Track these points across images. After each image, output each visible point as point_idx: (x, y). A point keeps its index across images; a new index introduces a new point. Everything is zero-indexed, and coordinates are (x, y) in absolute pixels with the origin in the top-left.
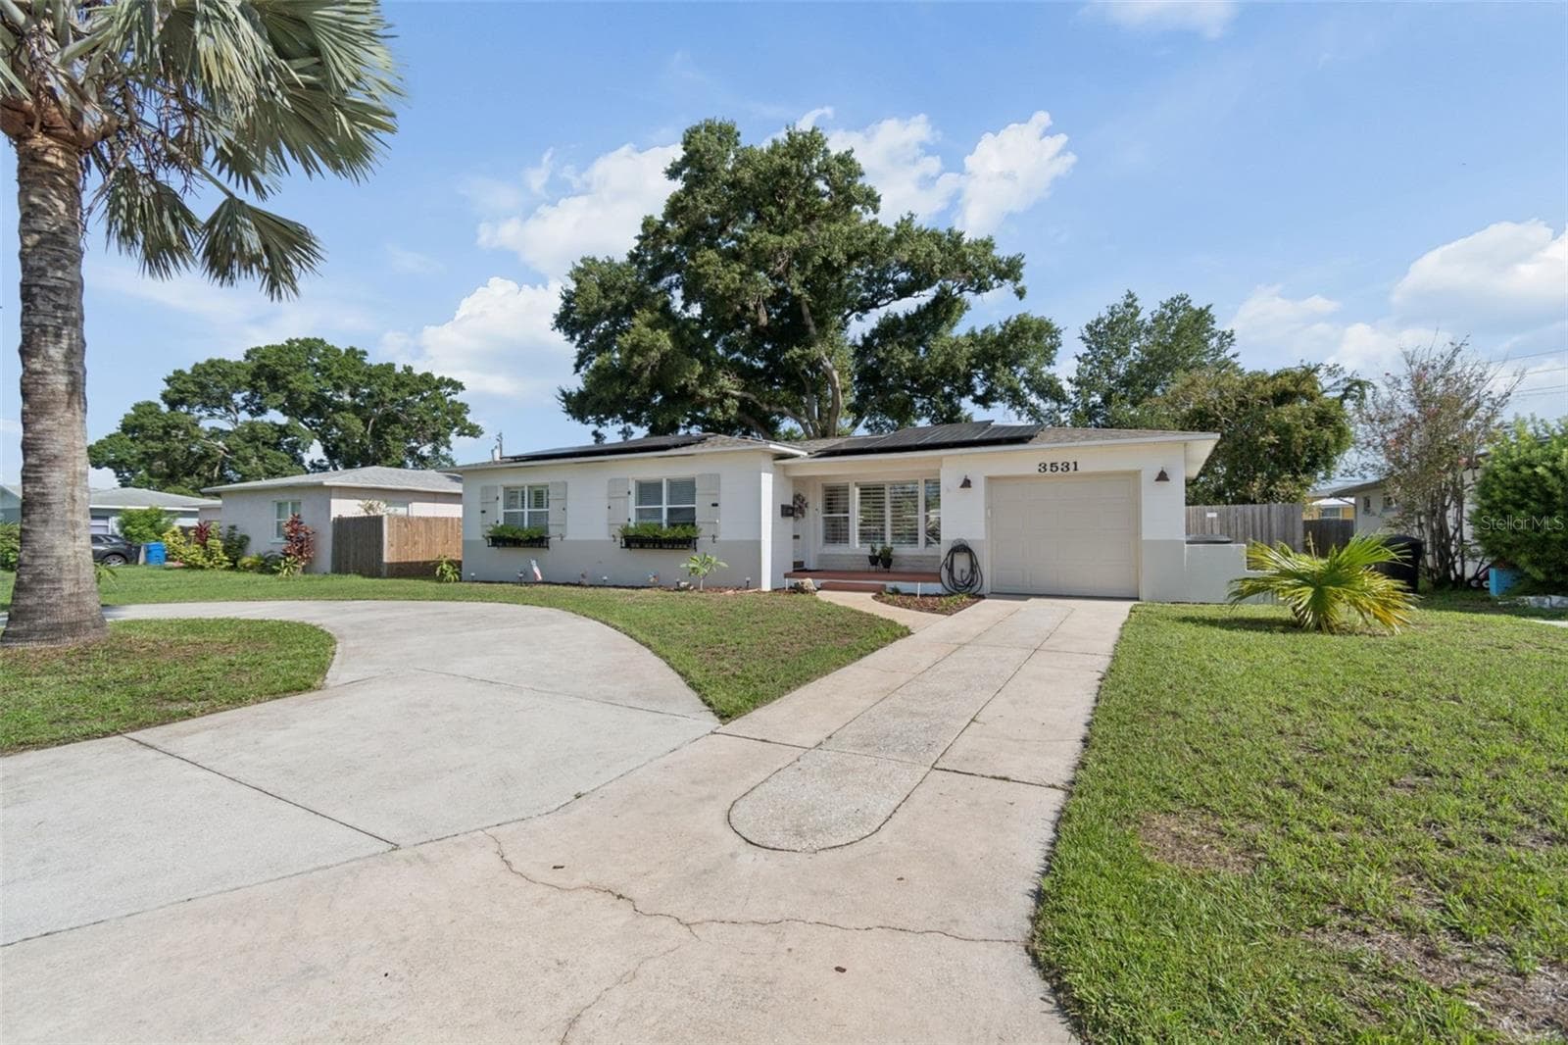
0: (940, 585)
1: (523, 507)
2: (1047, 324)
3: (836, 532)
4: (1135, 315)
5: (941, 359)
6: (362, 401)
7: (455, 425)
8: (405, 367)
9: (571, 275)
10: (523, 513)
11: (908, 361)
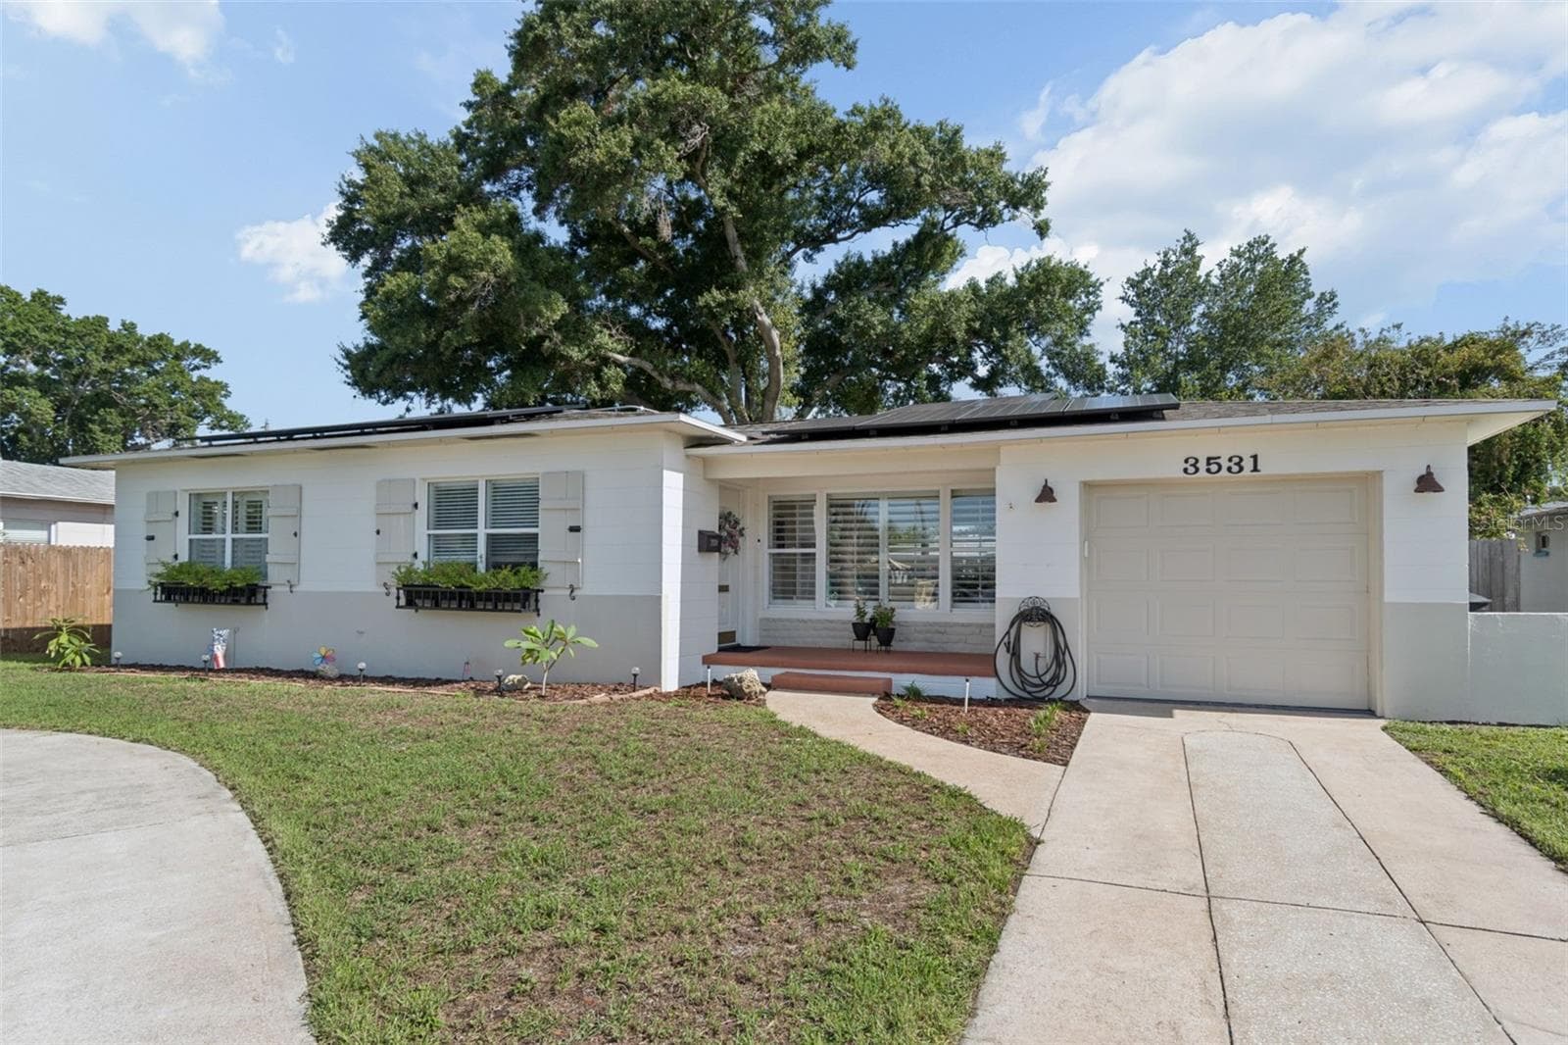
0: (993, 681)
1: (224, 531)
2: (1082, 272)
3: (788, 582)
4: (1196, 266)
5: (929, 320)
6: (53, 373)
7: (208, 413)
8: (124, 324)
9: (357, 155)
10: (224, 540)
11: (881, 323)
